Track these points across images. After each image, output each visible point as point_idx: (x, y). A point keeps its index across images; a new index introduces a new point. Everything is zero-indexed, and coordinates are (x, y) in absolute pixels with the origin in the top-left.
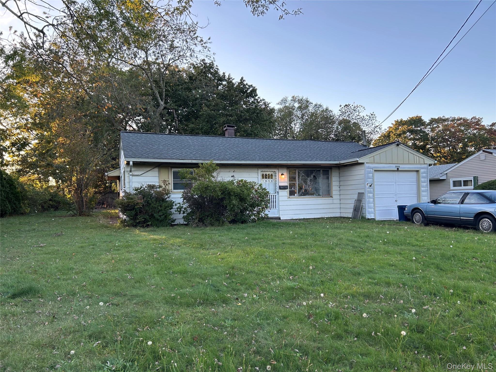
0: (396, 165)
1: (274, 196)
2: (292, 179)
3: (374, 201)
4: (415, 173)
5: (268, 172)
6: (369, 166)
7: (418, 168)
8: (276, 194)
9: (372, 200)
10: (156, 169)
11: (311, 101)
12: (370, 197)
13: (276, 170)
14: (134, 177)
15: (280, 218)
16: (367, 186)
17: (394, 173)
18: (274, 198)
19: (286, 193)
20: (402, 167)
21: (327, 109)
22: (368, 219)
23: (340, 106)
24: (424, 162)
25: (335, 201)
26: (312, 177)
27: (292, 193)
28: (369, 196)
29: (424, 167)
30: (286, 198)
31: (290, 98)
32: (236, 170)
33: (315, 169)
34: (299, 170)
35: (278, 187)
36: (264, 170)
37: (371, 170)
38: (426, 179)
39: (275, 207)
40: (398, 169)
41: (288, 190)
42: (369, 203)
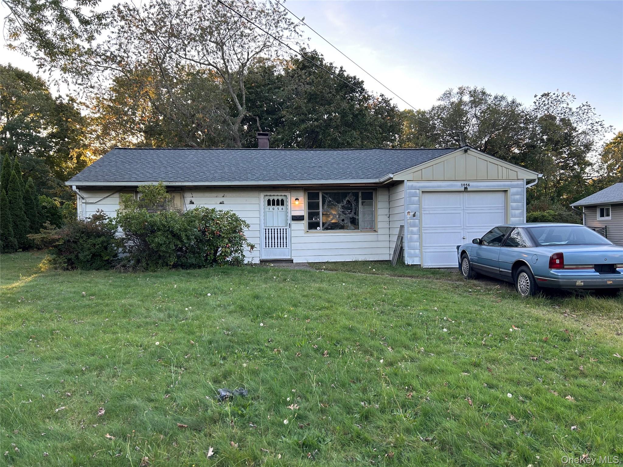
0: (463, 183)
1: (285, 230)
2: (312, 206)
3: (420, 237)
4: (502, 195)
5: (277, 196)
6: (412, 186)
7: (504, 186)
8: (288, 228)
9: (416, 237)
10: (117, 195)
11: (488, 92)
12: (412, 233)
13: (288, 194)
14: (88, 206)
15: (291, 261)
16: (408, 216)
17: (461, 195)
18: (285, 232)
19: (303, 225)
20: (474, 185)
21: (513, 102)
22: (408, 265)
23: (536, 96)
24: (517, 177)
25: (381, 238)
26: (345, 202)
27: (313, 226)
28: (412, 230)
29: (518, 184)
30: (302, 233)
31: (456, 90)
32: (226, 194)
33: (350, 191)
34: (324, 193)
35: (289, 218)
36: (269, 194)
37: (416, 192)
38: (520, 204)
39: (285, 245)
40: (466, 188)
41: (305, 222)
42: (411, 240)
